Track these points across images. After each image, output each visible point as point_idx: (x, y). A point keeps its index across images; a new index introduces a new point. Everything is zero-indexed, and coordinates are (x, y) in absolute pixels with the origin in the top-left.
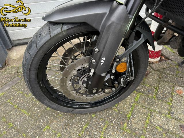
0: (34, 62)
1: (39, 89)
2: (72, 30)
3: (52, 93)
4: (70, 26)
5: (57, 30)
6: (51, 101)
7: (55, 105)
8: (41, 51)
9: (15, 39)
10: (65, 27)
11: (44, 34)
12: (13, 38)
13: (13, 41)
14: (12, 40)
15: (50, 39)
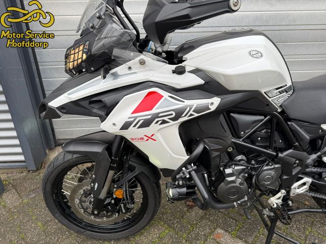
0: (51, 177)
1: (52, 201)
2: (80, 159)
3: (65, 208)
4: (78, 155)
5: (69, 157)
6: (62, 216)
7: (66, 221)
8: (56, 170)
9: (60, 138)
10: (75, 156)
11: (60, 158)
12: (58, 136)
13: (59, 140)
14: (57, 138)
15: (63, 163)
